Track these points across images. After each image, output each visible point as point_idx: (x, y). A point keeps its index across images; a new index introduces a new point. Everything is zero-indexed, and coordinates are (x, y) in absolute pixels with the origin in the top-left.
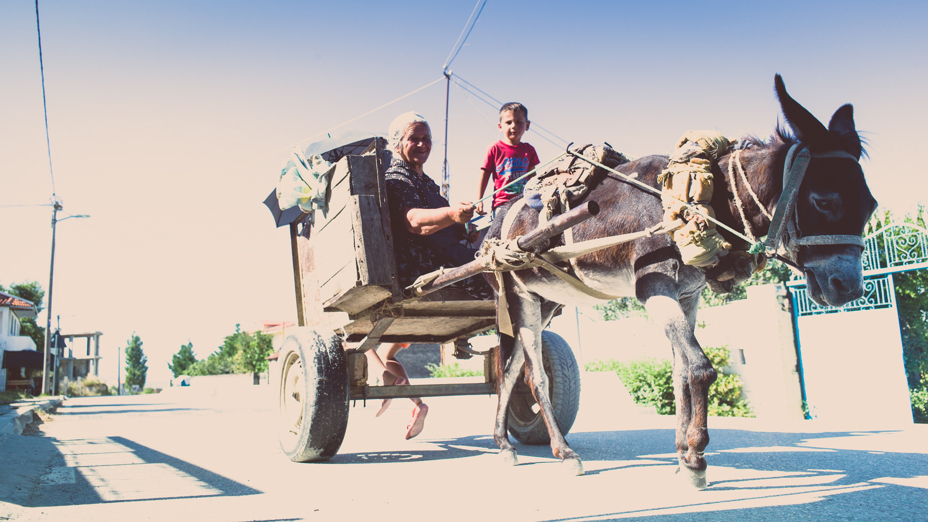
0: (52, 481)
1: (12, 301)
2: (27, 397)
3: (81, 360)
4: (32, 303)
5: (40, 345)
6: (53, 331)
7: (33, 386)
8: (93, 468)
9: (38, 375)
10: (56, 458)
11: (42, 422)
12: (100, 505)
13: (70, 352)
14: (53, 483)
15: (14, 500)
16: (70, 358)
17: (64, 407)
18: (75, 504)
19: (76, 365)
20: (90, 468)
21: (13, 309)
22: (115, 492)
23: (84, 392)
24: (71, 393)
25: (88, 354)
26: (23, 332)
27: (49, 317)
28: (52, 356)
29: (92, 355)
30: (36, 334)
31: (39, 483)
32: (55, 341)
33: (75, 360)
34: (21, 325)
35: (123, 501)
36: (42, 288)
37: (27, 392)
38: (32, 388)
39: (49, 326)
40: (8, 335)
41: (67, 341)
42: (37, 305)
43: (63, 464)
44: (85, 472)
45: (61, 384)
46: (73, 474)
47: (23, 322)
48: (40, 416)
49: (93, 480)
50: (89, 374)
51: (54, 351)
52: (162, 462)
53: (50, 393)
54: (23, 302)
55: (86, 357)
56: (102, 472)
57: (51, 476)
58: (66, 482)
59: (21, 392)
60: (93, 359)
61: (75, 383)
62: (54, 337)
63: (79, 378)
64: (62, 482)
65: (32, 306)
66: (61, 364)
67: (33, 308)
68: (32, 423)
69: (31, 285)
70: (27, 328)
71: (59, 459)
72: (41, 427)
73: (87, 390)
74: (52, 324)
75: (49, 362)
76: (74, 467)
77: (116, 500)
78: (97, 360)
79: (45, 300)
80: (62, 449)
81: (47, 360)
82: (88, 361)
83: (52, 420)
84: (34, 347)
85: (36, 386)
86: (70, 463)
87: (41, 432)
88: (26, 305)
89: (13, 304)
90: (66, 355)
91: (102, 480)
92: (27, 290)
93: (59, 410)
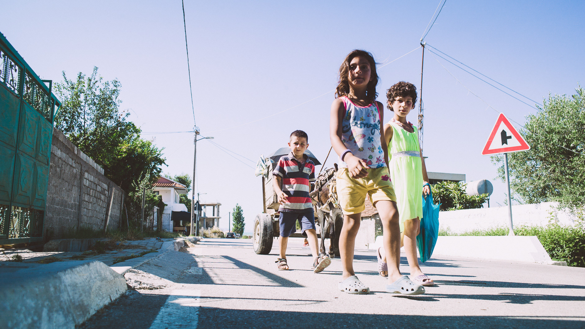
0: (190, 272)
1: (175, 185)
2: (183, 236)
3: (210, 218)
4: (185, 186)
5: (189, 209)
6: (195, 202)
7: (186, 230)
8: (212, 269)
9: (189, 225)
10: (194, 263)
11: (189, 247)
12: (213, 285)
13: (205, 214)
14: (190, 274)
15: (169, 279)
16: (204, 217)
17: (201, 241)
18: (200, 284)
19: (207, 221)
20: (210, 268)
21: (176, 189)
22: (221, 280)
23: (211, 236)
24: (205, 236)
25: (214, 215)
26: (181, 202)
27: (194, 194)
28: (195, 215)
29: (216, 216)
30: (187, 203)
31: (183, 273)
32: (196, 206)
33: (207, 218)
34: (180, 198)
35: (226, 284)
36: (190, 178)
37: (183, 233)
38: (186, 232)
39: (193, 198)
40: (174, 203)
41: (203, 207)
42: (188, 188)
43: (197, 266)
44: (207, 270)
45: (200, 231)
46: (201, 271)
47: (181, 196)
48: (188, 244)
49: (211, 274)
50: (214, 226)
51: (196, 212)
52: (249, 269)
53: (194, 235)
54: (181, 185)
55: (212, 217)
56: (217, 271)
57: (190, 271)
58: (197, 274)
59: (180, 233)
60: (216, 218)
61: (207, 231)
62: (196, 204)
63: (209, 228)
64: (195, 273)
65: (185, 187)
66: (200, 220)
67: (185, 189)
68: (184, 247)
69: (184, 177)
70: (183, 200)
71: (195, 264)
72: (188, 249)
73: (213, 235)
74: (195, 198)
75: (194, 218)
76: (202, 268)
77: (222, 284)
78: (218, 219)
79: (192, 185)
80: (197, 260)
81: (193, 217)
82: (213, 219)
83: (194, 246)
84: (186, 210)
85: (187, 231)
86: (200, 265)
87: (188, 251)
88: (182, 187)
89: (176, 186)
90: (203, 215)
91: (216, 274)
92: (183, 179)
93: (198, 243)
